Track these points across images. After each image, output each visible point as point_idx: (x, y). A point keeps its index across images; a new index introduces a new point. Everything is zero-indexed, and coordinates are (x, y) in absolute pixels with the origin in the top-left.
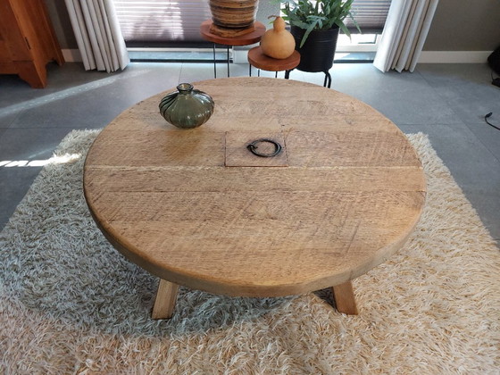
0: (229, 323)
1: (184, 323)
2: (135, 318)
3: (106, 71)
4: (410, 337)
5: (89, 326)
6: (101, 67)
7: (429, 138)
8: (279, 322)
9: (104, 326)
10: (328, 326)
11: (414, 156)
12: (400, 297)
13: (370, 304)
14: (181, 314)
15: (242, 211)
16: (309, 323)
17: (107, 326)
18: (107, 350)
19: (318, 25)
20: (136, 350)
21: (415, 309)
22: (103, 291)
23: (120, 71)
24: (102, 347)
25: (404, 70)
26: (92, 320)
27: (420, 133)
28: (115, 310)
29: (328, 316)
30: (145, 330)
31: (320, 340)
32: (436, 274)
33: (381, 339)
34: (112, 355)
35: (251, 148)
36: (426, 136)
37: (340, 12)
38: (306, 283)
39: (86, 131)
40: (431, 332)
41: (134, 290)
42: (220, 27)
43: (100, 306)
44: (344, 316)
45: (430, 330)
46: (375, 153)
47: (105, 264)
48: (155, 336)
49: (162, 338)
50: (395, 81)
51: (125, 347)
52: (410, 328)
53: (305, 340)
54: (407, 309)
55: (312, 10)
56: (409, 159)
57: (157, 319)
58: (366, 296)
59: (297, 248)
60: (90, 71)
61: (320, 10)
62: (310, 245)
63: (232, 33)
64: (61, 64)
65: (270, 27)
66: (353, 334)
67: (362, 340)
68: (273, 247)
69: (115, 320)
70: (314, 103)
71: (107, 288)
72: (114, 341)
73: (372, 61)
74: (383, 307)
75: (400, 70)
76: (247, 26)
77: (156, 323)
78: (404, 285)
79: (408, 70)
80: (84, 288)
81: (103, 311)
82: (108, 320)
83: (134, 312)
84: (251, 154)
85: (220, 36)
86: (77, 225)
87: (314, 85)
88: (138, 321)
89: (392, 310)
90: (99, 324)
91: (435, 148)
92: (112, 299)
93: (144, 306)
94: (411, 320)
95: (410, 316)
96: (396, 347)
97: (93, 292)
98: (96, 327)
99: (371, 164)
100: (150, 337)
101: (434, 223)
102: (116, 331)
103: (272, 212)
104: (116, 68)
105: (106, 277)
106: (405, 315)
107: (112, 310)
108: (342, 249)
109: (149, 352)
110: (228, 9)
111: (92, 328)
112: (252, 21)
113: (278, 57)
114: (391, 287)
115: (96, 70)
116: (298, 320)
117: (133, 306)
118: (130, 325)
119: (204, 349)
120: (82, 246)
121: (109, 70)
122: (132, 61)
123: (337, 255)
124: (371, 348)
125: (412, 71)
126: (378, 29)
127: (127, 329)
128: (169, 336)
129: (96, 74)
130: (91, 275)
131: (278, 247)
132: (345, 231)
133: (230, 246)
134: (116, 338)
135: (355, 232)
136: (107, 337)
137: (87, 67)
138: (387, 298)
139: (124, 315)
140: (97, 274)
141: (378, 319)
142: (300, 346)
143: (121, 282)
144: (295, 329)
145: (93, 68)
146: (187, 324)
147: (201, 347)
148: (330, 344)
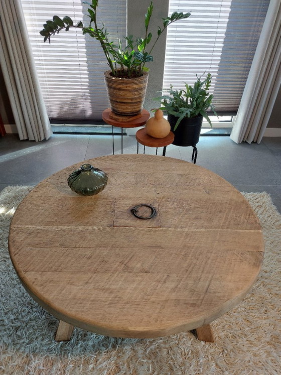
0: (114, 347)
1: (79, 345)
2: (43, 340)
3: (35, 141)
4: (254, 363)
5: (7, 346)
6: (31, 138)
7: (271, 196)
8: (153, 347)
9: (18, 346)
10: (190, 351)
11: (256, 221)
12: (247, 329)
13: (223, 334)
14: (77, 337)
15: (123, 265)
16: (175, 349)
17: (21, 346)
18: (19, 367)
19: (187, 114)
20: (41, 368)
21: (259, 339)
22: (20, 317)
23: (45, 141)
24: (16, 363)
25: (253, 142)
26: (10, 341)
27: (264, 193)
28: (28, 333)
29: (190, 343)
30: (50, 350)
31: (183, 364)
32: (276, 310)
33: (232, 364)
34: (23, 371)
35: (133, 212)
36: (269, 195)
37: (204, 105)
38: (169, 329)
39: (17, 186)
40: (272, 360)
41: (44, 317)
42: (116, 115)
43: (17, 329)
44: (203, 343)
45: (270, 358)
46: (226, 218)
47: (23, 294)
48: (57, 356)
49: (62, 358)
50: (246, 150)
51: (33, 364)
52: (255, 355)
53: (172, 363)
54: (252, 339)
55: (184, 102)
56: (252, 223)
57: (59, 341)
58: (221, 326)
59: (164, 298)
60: (24, 140)
61: (189, 103)
62: (173, 296)
63: (125, 119)
64: (3, 135)
65: (152, 115)
66: (210, 359)
67: (217, 365)
68: (146, 297)
69: (28, 341)
70: (182, 175)
71: (23, 314)
72: (25, 359)
73: (229, 135)
74: (234, 337)
75: (250, 142)
76: (136, 114)
77: (58, 345)
78: (250, 319)
79: (256, 142)
80: (6, 313)
81: (19, 333)
82: (22, 341)
83: (43, 335)
84: (133, 216)
85: (117, 121)
86: (5, 261)
87: (183, 161)
88: (44, 342)
89: (241, 339)
90: (15, 344)
91: (275, 204)
92: (27, 324)
93: (50, 330)
94: (255, 349)
95: (255, 345)
96: (243, 372)
97: (12, 317)
98: (13, 347)
99: (222, 227)
100: (53, 356)
101: (274, 266)
102: (27, 350)
103: (146, 267)
104: (43, 139)
105: (23, 305)
106: (251, 344)
107: (26, 333)
108: (198, 300)
109: (51, 369)
110: (122, 102)
111: (10, 347)
112: (140, 111)
113: (158, 137)
114: (240, 320)
115: (27, 140)
116: (167, 346)
117: (42, 329)
118: (38, 346)
119: (93, 368)
120: (8, 279)
121: (37, 140)
122: (54, 133)
123: (194, 305)
124: (223, 372)
125: (259, 143)
126: (233, 112)
127: (36, 349)
128: (68, 355)
129: (28, 143)
130: (12, 303)
131: (149, 297)
132: (201, 284)
133: (112, 296)
134: (27, 356)
135: (209, 285)
136: (20, 355)
137: (22, 138)
138: (237, 329)
139: (35, 337)
140: (16, 302)
141: (230, 347)
142: (167, 368)
143: (34, 309)
144: (165, 353)
145: (26, 138)
146: (81, 346)
147: (91, 366)
148: (191, 368)
